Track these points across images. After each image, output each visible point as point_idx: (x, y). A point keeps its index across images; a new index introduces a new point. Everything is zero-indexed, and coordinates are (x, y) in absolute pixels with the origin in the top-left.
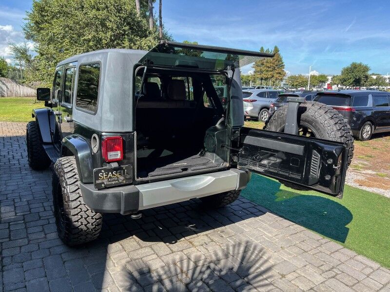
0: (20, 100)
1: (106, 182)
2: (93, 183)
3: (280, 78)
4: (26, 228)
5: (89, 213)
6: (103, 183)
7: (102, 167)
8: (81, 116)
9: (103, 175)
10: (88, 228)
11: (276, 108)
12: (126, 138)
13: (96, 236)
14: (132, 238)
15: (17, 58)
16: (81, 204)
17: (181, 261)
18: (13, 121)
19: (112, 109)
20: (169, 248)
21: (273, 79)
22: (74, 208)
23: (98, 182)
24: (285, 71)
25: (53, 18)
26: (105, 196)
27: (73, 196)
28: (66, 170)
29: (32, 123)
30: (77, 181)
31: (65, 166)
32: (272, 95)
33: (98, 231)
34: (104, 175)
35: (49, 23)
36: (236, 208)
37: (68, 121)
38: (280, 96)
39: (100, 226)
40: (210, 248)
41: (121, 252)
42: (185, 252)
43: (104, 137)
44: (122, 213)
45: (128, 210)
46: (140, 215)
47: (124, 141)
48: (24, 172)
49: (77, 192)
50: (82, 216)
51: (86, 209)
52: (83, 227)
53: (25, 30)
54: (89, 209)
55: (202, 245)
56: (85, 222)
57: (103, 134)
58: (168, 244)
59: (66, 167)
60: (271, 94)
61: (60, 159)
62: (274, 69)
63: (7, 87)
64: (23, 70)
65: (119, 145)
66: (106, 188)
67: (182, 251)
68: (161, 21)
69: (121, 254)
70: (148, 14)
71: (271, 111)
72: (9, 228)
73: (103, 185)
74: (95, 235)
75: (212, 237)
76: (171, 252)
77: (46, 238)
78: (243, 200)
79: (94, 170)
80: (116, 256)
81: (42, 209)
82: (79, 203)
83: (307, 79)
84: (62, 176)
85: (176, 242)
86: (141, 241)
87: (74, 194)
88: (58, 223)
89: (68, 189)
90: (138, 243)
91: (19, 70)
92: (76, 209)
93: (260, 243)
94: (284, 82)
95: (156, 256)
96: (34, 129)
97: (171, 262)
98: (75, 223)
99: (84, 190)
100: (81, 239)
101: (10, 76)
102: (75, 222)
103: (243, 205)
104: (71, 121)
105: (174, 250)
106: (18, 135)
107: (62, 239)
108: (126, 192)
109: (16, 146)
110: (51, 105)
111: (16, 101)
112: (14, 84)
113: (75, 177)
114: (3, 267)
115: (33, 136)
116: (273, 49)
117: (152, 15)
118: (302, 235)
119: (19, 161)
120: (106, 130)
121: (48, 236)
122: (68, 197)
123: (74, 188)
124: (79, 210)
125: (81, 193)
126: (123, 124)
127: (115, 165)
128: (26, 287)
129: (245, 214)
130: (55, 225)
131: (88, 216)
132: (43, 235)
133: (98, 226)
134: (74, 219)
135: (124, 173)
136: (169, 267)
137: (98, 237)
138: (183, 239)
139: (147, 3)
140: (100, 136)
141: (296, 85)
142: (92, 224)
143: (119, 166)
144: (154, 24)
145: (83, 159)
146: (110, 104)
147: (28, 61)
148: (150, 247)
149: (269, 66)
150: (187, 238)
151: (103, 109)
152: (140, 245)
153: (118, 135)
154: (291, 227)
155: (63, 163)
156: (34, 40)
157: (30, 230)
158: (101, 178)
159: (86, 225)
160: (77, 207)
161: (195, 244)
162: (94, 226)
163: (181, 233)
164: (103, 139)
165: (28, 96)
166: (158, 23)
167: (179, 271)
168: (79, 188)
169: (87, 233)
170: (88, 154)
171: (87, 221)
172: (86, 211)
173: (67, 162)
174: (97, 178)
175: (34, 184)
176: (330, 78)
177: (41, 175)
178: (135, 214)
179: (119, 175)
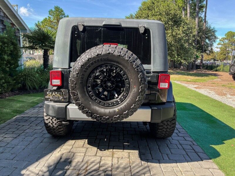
1: (51, 98)
12: (64, 72)
14: (85, 140)
20: (97, 152)
23: (46, 97)
46: (68, 123)
47: (62, 74)
52: (51, 124)
55: (119, 158)
58: (99, 150)
80: (65, 147)
90: (84, 144)
95: (84, 155)
98: (46, 121)
105: (97, 155)
134: (45, 118)
135: (63, 95)
148: (87, 148)
150: (114, 150)
158: (48, 95)
162: (57, 125)
163: (114, 147)
169: (53, 128)
171: (53, 122)
178: (64, 121)
179: (60, 95)
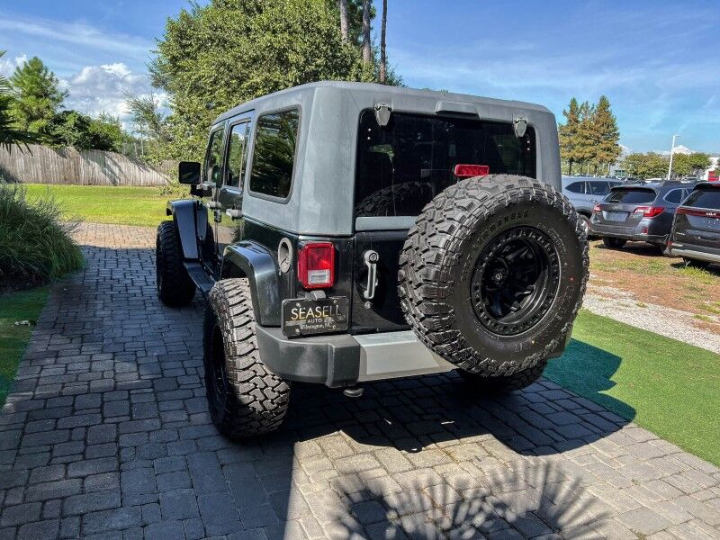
0: (139, 192)
1: (302, 324)
2: (280, 327)
3: (609, 159)
4: (157, 401)
5: (268, 379)
6: (298, 327)
7: (296, 297)
8: (258, 209)
9: (298, 312)
10: (265, 409)
11: (605, 213)
12: (340, 247)
13: (277, 424)
14: (340, 435)
15: (138, 120)
16: (255, 363)
17: (431, 485)
18: (130, 224)
19: (318, 193)
20: (408, 459)
21: (595, 161)
22: (244, 369)
23: (290, 324)
24: (620, 145)
25: (199, 49)
26: (301, 350)
27: (242, 348)
28: (231, 301)
29: (166, 225)
30: (250, 321)
31: (230, 294)
32: (598, 188)
33: (282, 415)
34: (300, 313)
35: (192, 58)
36: (534, 397)
37: (234, 218)
38: (614, 190)
39: (285, 407)
40: (486, 468)
41: (319, 458)
42: (439, 470)
43: (303, 244)
44: (328, 383)
45: (339, 378)
46: (360, 390)
47: (336, 253)
48: (150, 308)
49: (250, 340)
50: (256, 385)
51: (264, 373)
52: (257, 405)
53: (152, 71)
54: (269, 372)
55: (471, 461)
56: (260, 397)
57: (301, 237)
58: (404, 451)
59: (232, 297)
60: (594, 188)
61: (221, 282)
62: (598, 141)
63: (120, 170)
64: (144, 141)
65: (327, 258)
66: (302, 336)
67: (432, 467)
68: (383, 52)
69: (320, 462)
70: (361, 39)
71: (596, 219)
72: (129, 399)
73: (297, 330)
74: (275, 422)
75: (490, 449)
76: (411, 467)
77: (189, 420)
78: (548, 384)
79: (284, 301)
80: (311, 464)
81: (181, 372)
82: (252, 361)
83: (666, 160)
84: (225, 311)
85: (419, 450)
86: (354, 443)
87: (244, 344)
88: (210, 396)
89: (235, 334)
90: (349, 444)
91: (138, 142)
92: (246, 372)
93: (588, 467)
94: (617, 167)
95: (385, 473)
96: (169, 235)
97: (410, 485)
98: (243, 397)
99: (262, 338)
100: (251, 427)
101: (125, 151)
102: (244, 394)
103: (547, 394)
104: (240, 217)
105: (417, 464)
106: (138, 246)
107: (218, 426)
108: (339, 346)
109: (136, 266)
110: (201, 193)
111: (133, 193)
112: (131, 165)
113: (246, 313)
114: (120, 464)
115: (168, 247)
116: (597, 102)
117: (369, 41)
118: (674, 460)
119: (141, 289)
120: (306, 232)
121: (193, 417)
122: (235, 349)
123: (244, 333)
124: (252, 374)
125: (256, 343)
126: (337, 221)
127: (319, 295)
128: (158, 502)
129: (553, 411)
130: (205, 400)
131: (267, 386)
132: (185, 417)
133: (281, 405)
134: (242, 388)
135: (334, 312)
136: (408, 494)
137: (279, 426)
138: (433, 446)
139: (362, 20)
140: (295, 242)
141: (643, 173)
142: (272, 400)
143: (327, 297)
144: (371, 56)
145: (263, 282)
146: (316, 183)
147: (155, 124)
148: (373, 454)
149: (588, 135)
150: (441, 444)
151: (302, 193)
152: (352, 448)
153: (328, 241)
154: (650, 442)
155: (226, 289)
156: (167, 89)
157: (162, 407)
158: (295, 316)
159: (261, 402)
160: (248, 368)
161: (457, 457)
162: (275, 405)
163: (428, 435)
164: (301, 248)
165: (152, 185)
166: (378, 57)
167: (428, 503)
168: (252, 334)
169: (263, 416)
170: (273, 275)
171: (265, 395)
172: (263, 377)
173: (233, 286)
174: (288, 316)
175: (166, 329)
176: (715, 160)
177: (178, 314)
178: (351, 388)
179: (326, 313)
